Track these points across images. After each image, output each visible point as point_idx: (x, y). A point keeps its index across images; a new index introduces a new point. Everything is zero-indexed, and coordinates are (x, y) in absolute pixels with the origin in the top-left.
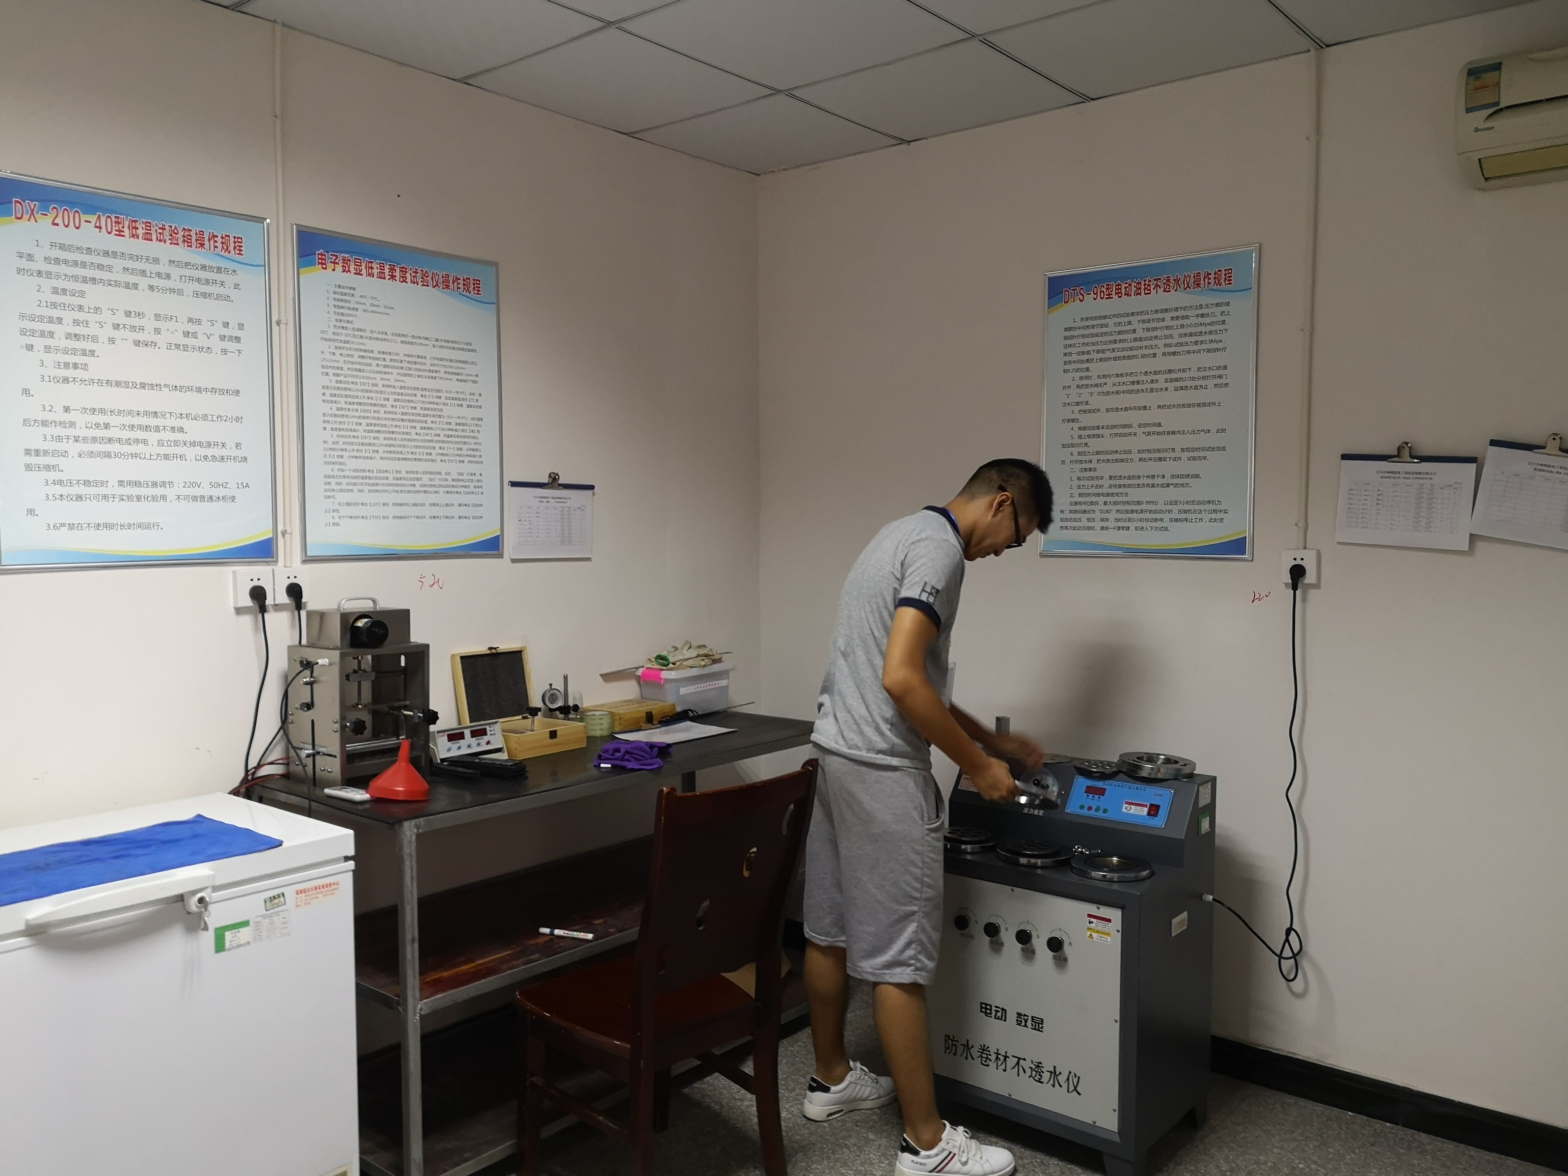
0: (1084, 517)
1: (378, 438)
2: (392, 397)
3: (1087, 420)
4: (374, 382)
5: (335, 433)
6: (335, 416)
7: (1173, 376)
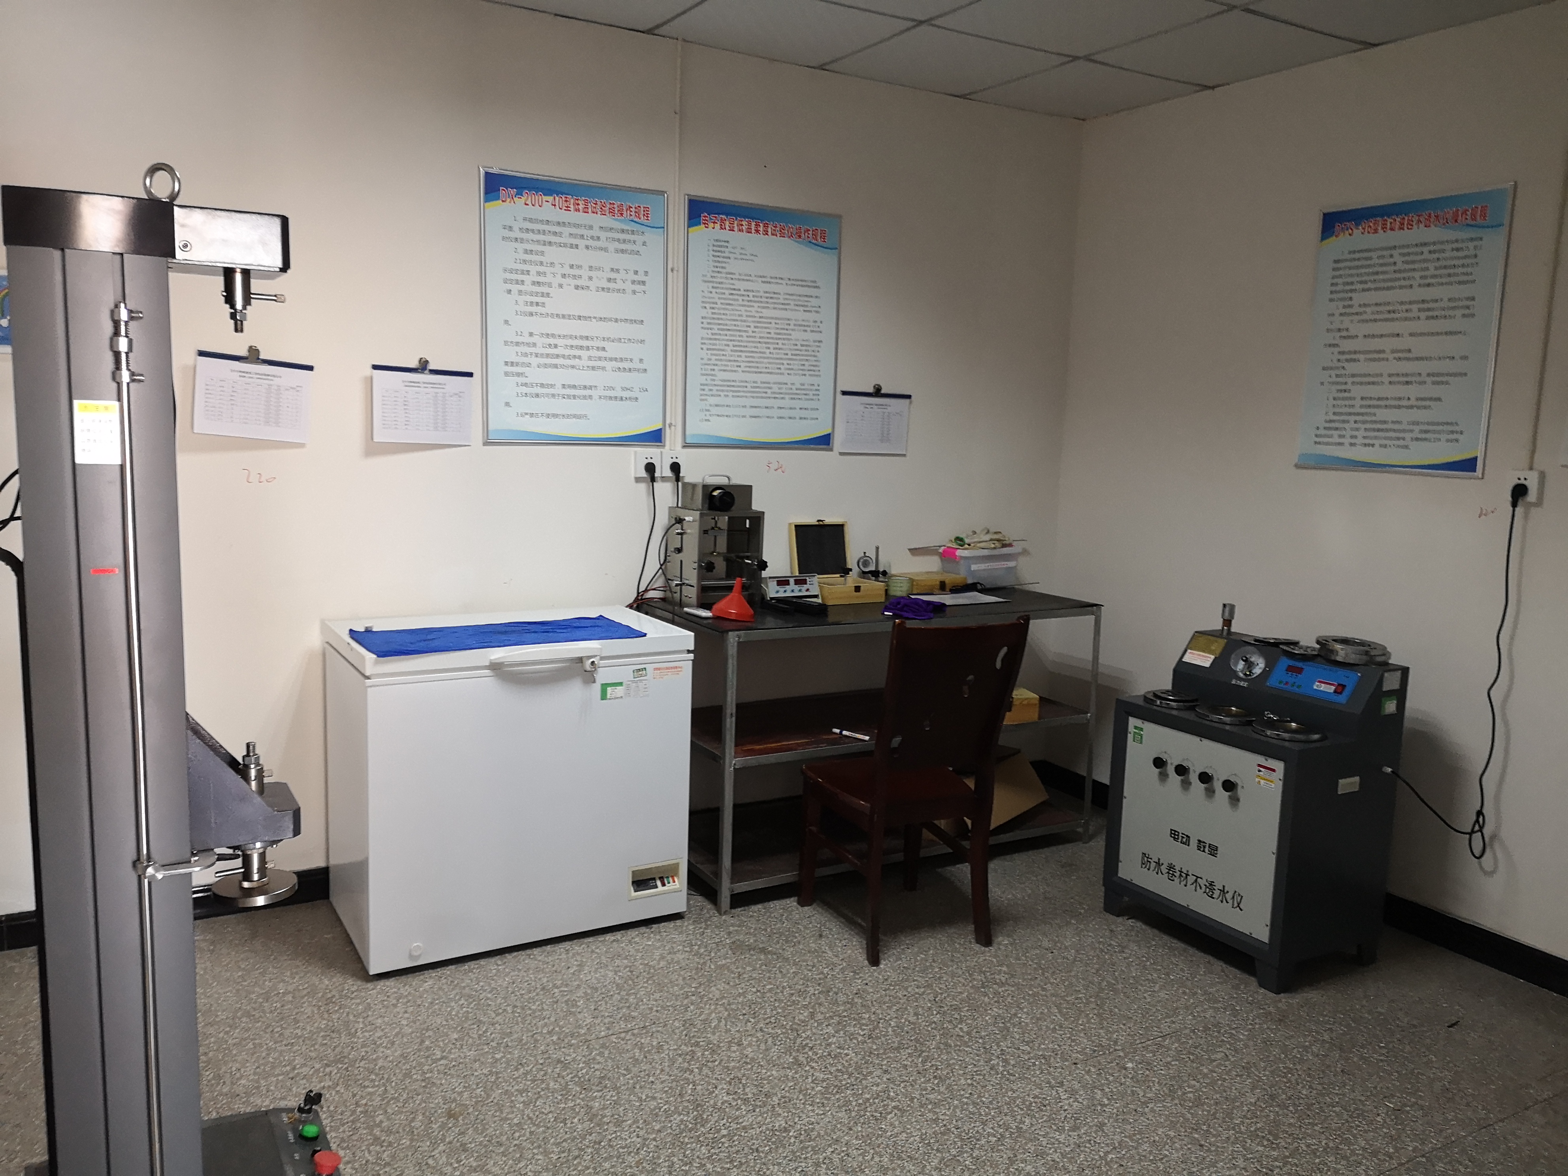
0: (1335, 433)
1: (740, 356)
2: (752, 325)
3: (1347, 345)
4: (739, 313)
5: (709, 352)
6: (710, 339)
7: (1425, 306)
